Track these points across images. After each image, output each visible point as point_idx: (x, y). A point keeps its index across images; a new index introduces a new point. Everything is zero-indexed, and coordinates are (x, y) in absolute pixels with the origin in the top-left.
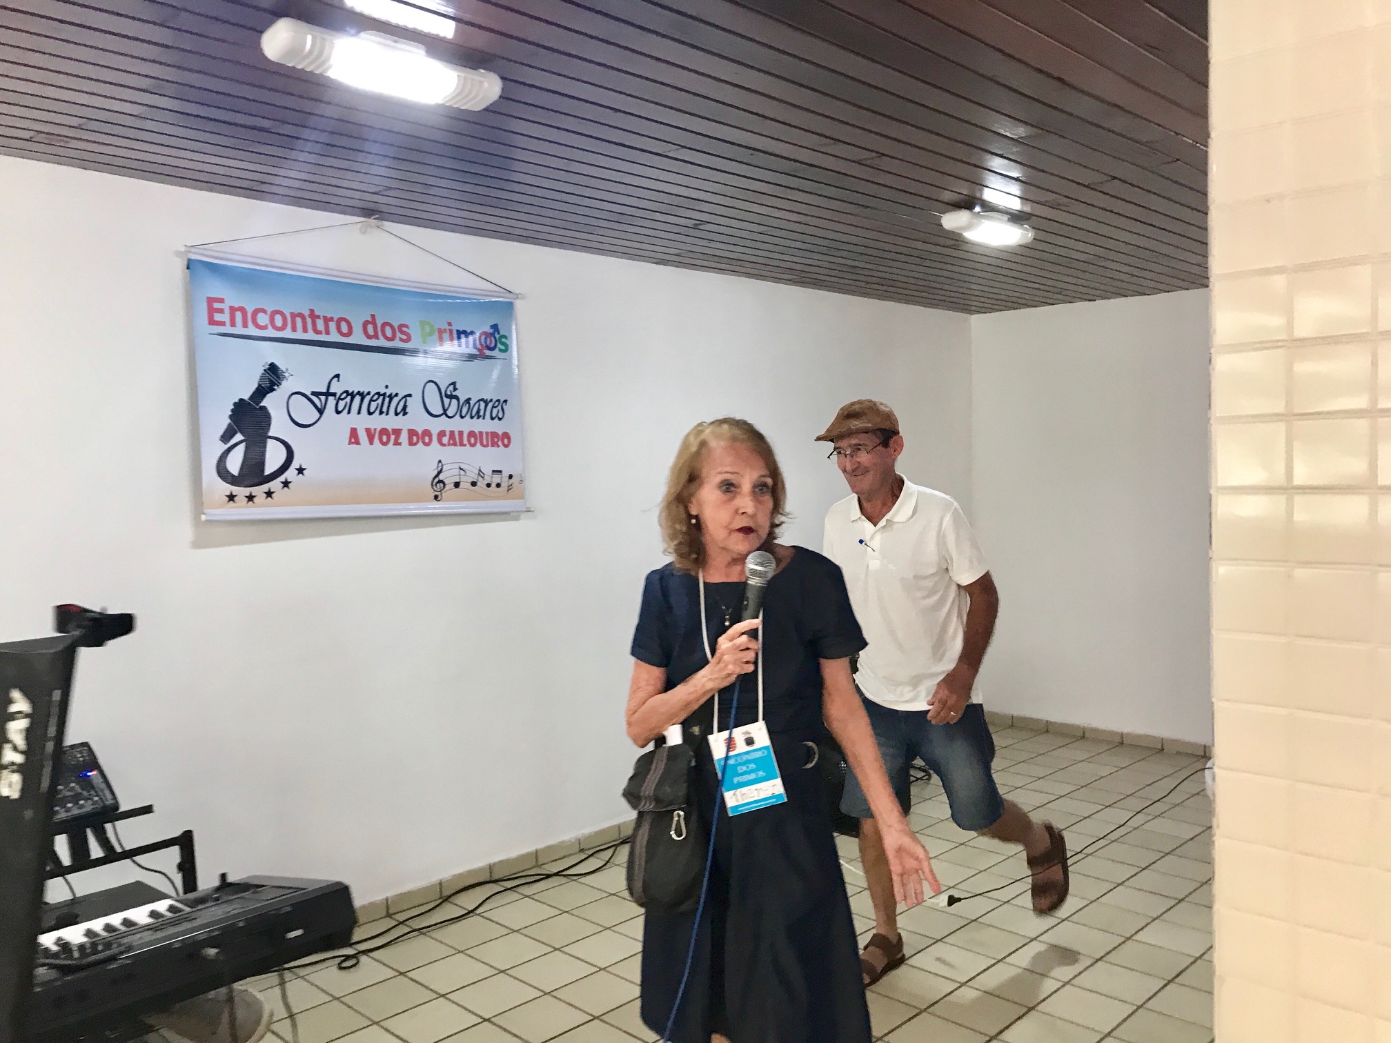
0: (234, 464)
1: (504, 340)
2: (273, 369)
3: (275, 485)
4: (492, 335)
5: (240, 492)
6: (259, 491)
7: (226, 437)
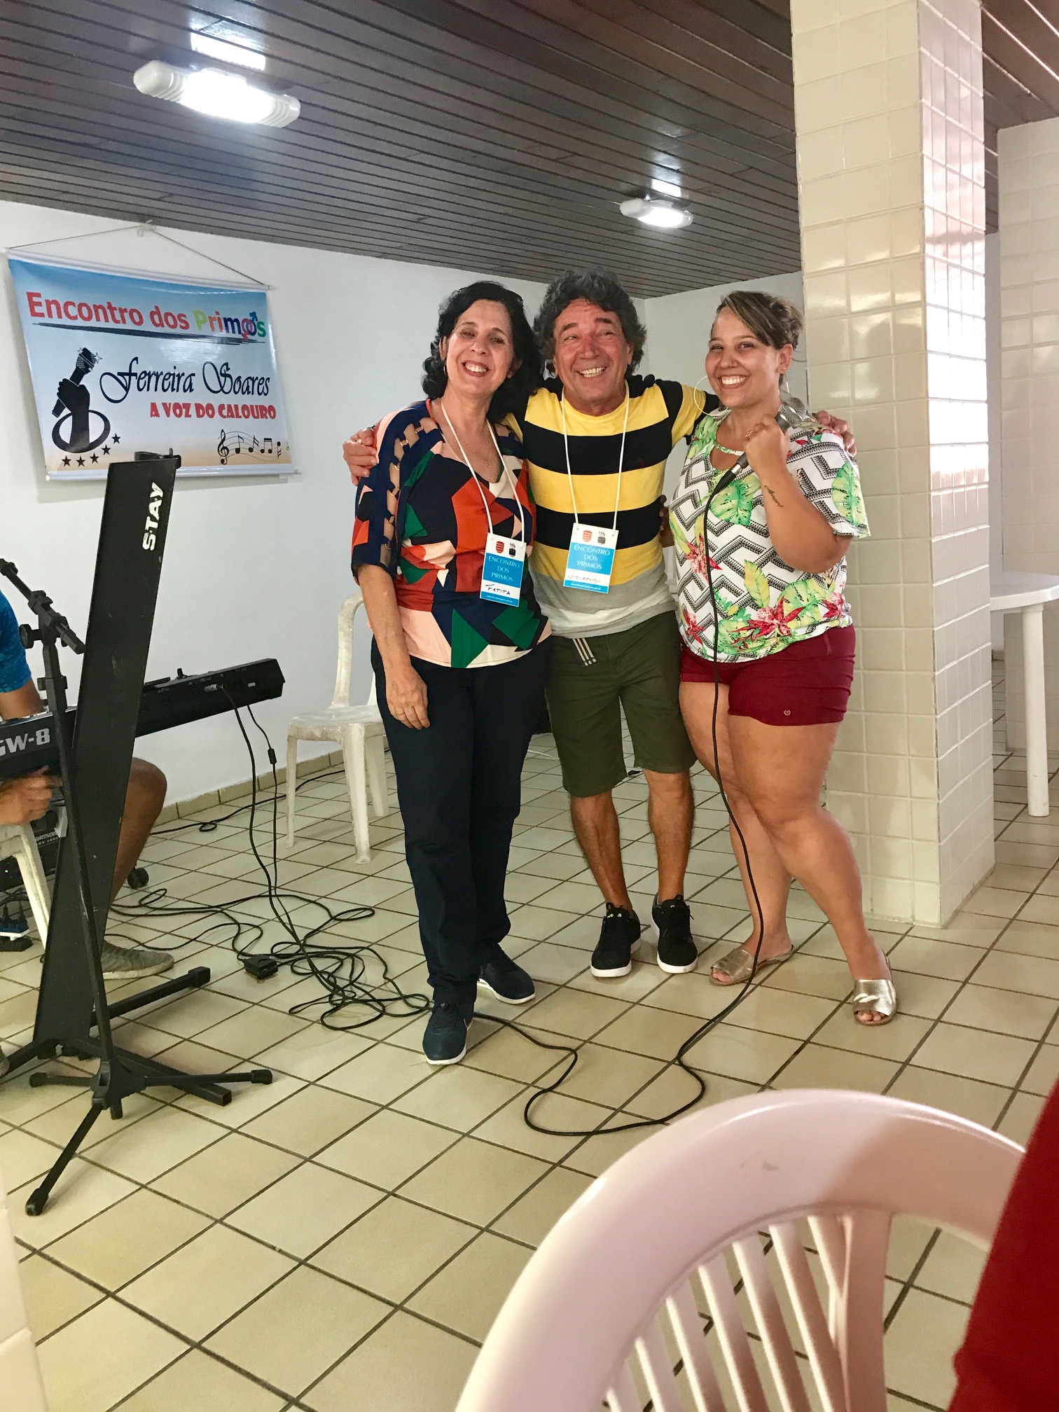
0: (66, 433)
1: (261, 326)
2: (86, 354)
3: (98, 451)
4: (252, 321)
5: (74, 457)
6: (86, 456)
7: (57, 411)
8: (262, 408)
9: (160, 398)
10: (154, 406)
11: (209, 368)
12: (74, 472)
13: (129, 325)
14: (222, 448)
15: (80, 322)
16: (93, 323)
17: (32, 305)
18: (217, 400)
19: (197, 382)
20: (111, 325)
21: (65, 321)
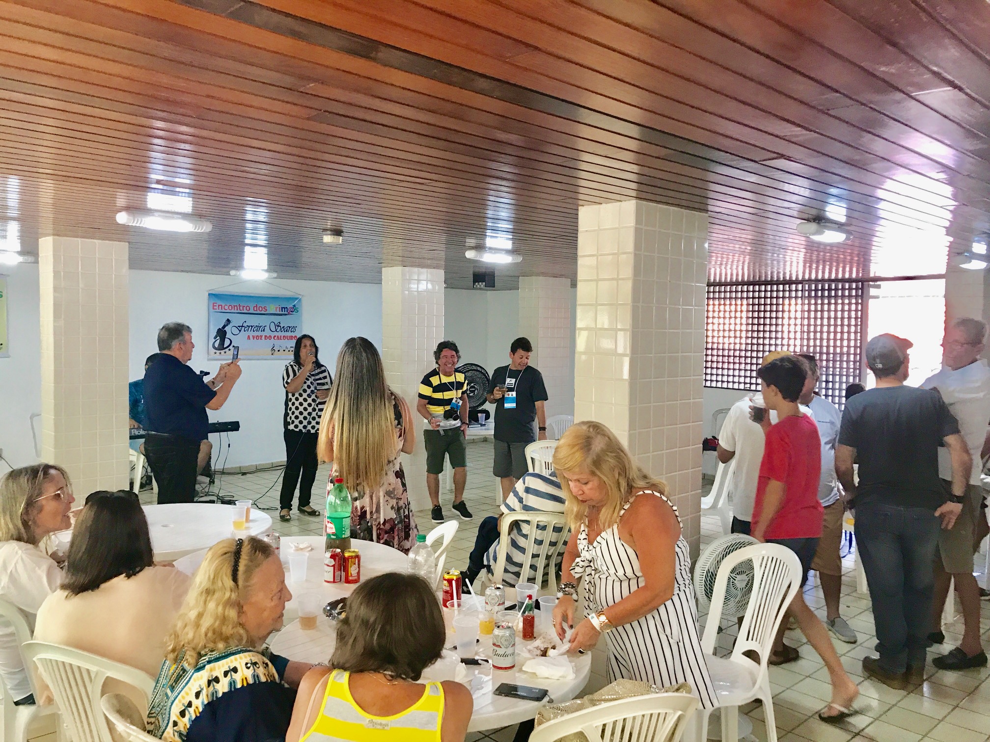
0: (217, 345)
1: (297, 309)
2: (228, 320)
3: (227, 350)
4: (293, 308)
5: (218, 352)
6: (222, 352)
7: (215, 337)
8: (292, 336)
9: (251, 334)
10: (249, 336)
11: (273, 325)
12: (217, 356)
13: (245, 311)
14: (273, 349)
15: (228, 311)
16: (233, 311)
17: (214, 306)
18: (273, 334)
19: (267, 329)
20: (239, 311)
21: (223, 311)
